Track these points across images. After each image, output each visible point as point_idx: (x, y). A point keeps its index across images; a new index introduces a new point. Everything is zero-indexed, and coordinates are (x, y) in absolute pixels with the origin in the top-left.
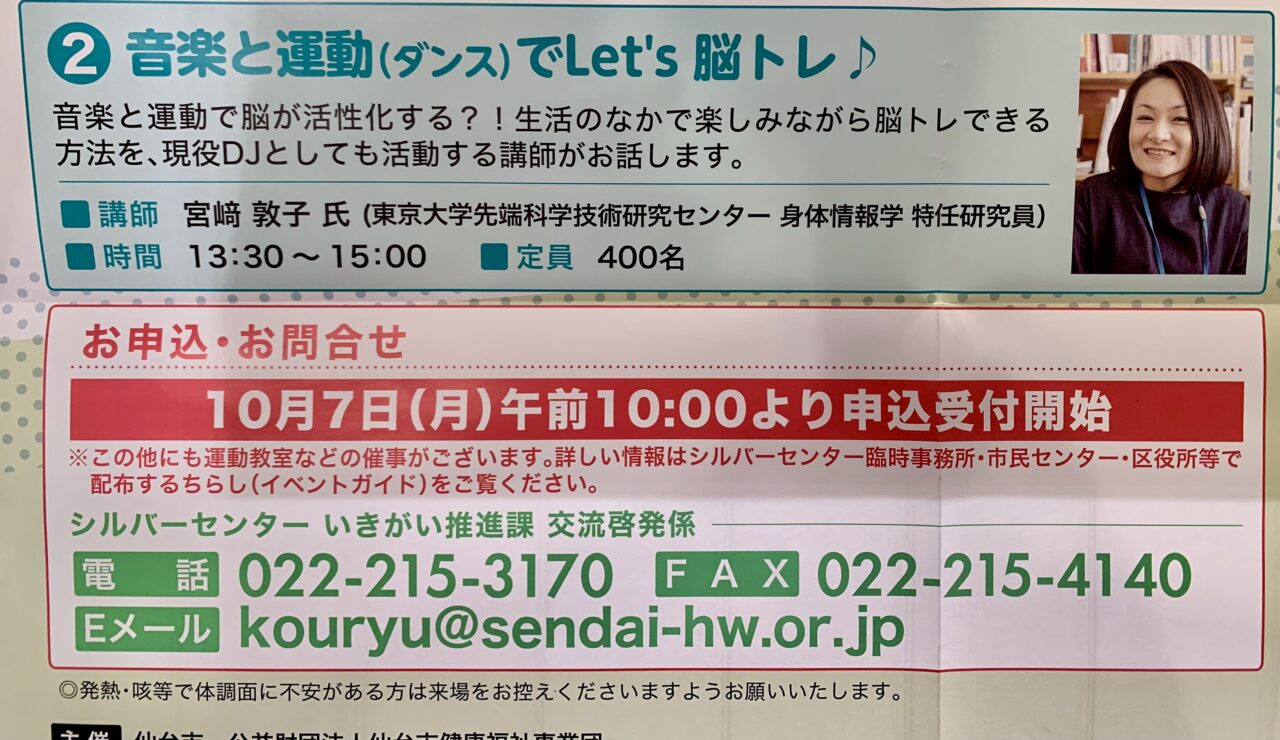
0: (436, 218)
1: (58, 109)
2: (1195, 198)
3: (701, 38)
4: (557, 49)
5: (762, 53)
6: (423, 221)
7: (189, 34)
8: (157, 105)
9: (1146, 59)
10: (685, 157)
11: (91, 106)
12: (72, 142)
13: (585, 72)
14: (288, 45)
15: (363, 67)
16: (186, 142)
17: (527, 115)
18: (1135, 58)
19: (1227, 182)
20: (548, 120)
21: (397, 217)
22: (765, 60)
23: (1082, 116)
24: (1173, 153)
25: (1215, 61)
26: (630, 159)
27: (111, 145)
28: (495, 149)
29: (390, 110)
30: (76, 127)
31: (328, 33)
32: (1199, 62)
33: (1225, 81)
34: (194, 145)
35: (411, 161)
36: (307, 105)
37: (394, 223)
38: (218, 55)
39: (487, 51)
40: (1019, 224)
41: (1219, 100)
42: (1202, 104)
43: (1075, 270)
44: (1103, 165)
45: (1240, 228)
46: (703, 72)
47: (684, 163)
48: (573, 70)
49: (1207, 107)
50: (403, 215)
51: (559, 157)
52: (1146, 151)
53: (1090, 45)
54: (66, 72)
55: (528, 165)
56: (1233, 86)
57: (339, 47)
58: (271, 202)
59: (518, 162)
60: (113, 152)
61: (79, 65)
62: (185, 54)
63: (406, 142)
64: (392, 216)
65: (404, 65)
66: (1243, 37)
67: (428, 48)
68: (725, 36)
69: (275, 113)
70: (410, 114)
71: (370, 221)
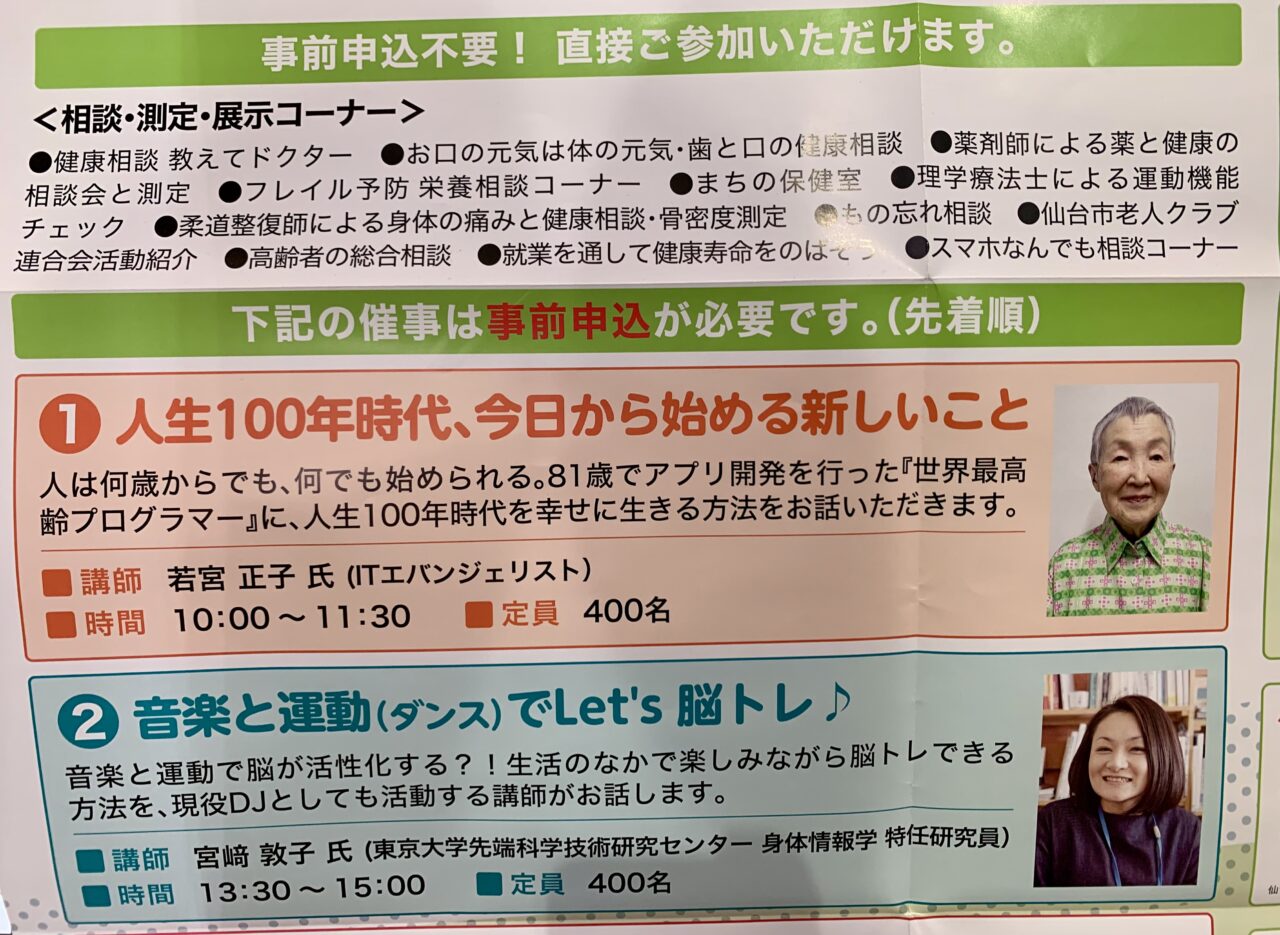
0: (433, 851)
1: (70, 772)
2: (1150, 819)
3: (683, 688)
4: (547, 702)
5: (742, 700)
6: (422, 854)
7: (194, 699)
8: (165, 764)
9: (1105, 695)
10: (670, 794)
11: (102, 767)
12: (85, 800)
13: (573, 721)
14: (290, 705)
15: (361, 723)
16: (194, 795)
17: (518, 761)
18: (1095, 695)
19: (1181, 804)
20: (539, 765)
21: (397, 851)
22: (745, 706)
23: (1044, 749)
24: (1130, 780)
25: (1171, 694)
26: (617, 797)
27: (122, 801)
28: (488, 791)
29: (387, 759)
30: (88, 787)
31: (327, 694)
32: (1155, 696)
33: (1180, 712)
34: (202, 798)
35: (408, 802)
36: (309, 757)
37: (395, 857)
38: (223, 716)
39: (480, 706)
40: (985, 844)
41: (1173, 730)
42: (1157, 734)
43: (1037, 884)
44: (1064, 791)
45: (1192, 844)
46: (686, 718)
47: (670, 799)
48: (561, 719)
49: (1162, 737)
50: (402, 849)
51: (549, 797)
52: (1105, 778)
53: (1053, 685)
54: (77, 739)
55: (520, 804)
56: (1186, 717)
57: (338, 706)
58: (278, 844)
59: (510, 801)
60: (124, 807)
61: (88, 732)
62: (190, 718)
63: (403, 786)
64: (392, 851)
65: (401, 720)
66: (1197, 671)
67: (423, 704)
68: (707, 686)
69: (279, 765)
70: (407, 763)
71: (372, 857)
